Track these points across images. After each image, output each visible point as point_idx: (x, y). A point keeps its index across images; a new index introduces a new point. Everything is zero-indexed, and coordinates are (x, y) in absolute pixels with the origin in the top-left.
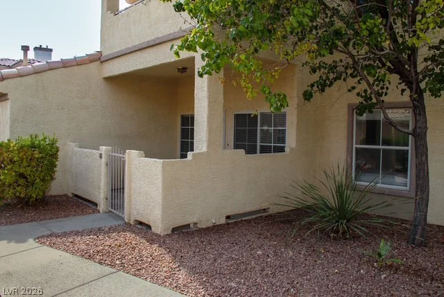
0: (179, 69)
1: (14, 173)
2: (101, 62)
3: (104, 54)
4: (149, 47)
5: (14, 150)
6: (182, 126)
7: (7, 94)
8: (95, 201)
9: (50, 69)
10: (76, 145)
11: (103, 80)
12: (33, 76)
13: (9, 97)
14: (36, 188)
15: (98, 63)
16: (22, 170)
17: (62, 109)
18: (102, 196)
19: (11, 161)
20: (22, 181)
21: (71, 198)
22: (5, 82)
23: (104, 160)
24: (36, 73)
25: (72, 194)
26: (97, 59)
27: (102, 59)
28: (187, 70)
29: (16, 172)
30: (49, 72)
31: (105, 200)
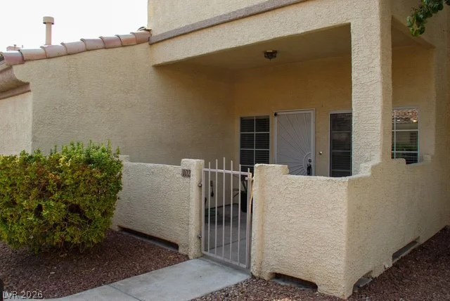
0: (268, 53)
1: (63, 206)
2: (151, 44)
3: (155, 33)
4: (251, 15)
5: (66, 167)
6: (242, 130)
7: (28, 84)
8: (173, 240)
9: (88, 50)
10: (126, 158)
11: (152, 69)
12: (65, 58)
13: (31, 87)
14: (96, 227)
15: (146, 45)
16: (78, 201)
17: (102, 107)
18: (193, 232)
19: (59, 186)
20: (75, 218)
21: (118, 233)
22: (27, 65)
23: (194, 179)
24: (69, 54)
25: (119, 227)
26: (145, 39)
27: (153, 40)
28: (277, 55)
29: (66, 203)
30: (86, 54)
31: (197, 240)
